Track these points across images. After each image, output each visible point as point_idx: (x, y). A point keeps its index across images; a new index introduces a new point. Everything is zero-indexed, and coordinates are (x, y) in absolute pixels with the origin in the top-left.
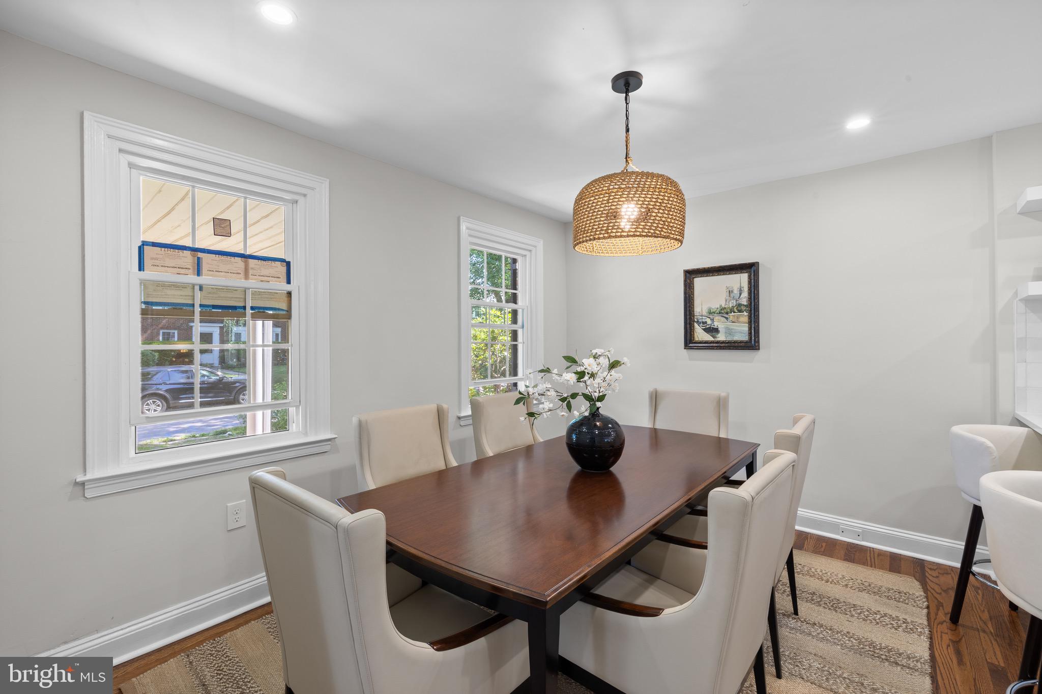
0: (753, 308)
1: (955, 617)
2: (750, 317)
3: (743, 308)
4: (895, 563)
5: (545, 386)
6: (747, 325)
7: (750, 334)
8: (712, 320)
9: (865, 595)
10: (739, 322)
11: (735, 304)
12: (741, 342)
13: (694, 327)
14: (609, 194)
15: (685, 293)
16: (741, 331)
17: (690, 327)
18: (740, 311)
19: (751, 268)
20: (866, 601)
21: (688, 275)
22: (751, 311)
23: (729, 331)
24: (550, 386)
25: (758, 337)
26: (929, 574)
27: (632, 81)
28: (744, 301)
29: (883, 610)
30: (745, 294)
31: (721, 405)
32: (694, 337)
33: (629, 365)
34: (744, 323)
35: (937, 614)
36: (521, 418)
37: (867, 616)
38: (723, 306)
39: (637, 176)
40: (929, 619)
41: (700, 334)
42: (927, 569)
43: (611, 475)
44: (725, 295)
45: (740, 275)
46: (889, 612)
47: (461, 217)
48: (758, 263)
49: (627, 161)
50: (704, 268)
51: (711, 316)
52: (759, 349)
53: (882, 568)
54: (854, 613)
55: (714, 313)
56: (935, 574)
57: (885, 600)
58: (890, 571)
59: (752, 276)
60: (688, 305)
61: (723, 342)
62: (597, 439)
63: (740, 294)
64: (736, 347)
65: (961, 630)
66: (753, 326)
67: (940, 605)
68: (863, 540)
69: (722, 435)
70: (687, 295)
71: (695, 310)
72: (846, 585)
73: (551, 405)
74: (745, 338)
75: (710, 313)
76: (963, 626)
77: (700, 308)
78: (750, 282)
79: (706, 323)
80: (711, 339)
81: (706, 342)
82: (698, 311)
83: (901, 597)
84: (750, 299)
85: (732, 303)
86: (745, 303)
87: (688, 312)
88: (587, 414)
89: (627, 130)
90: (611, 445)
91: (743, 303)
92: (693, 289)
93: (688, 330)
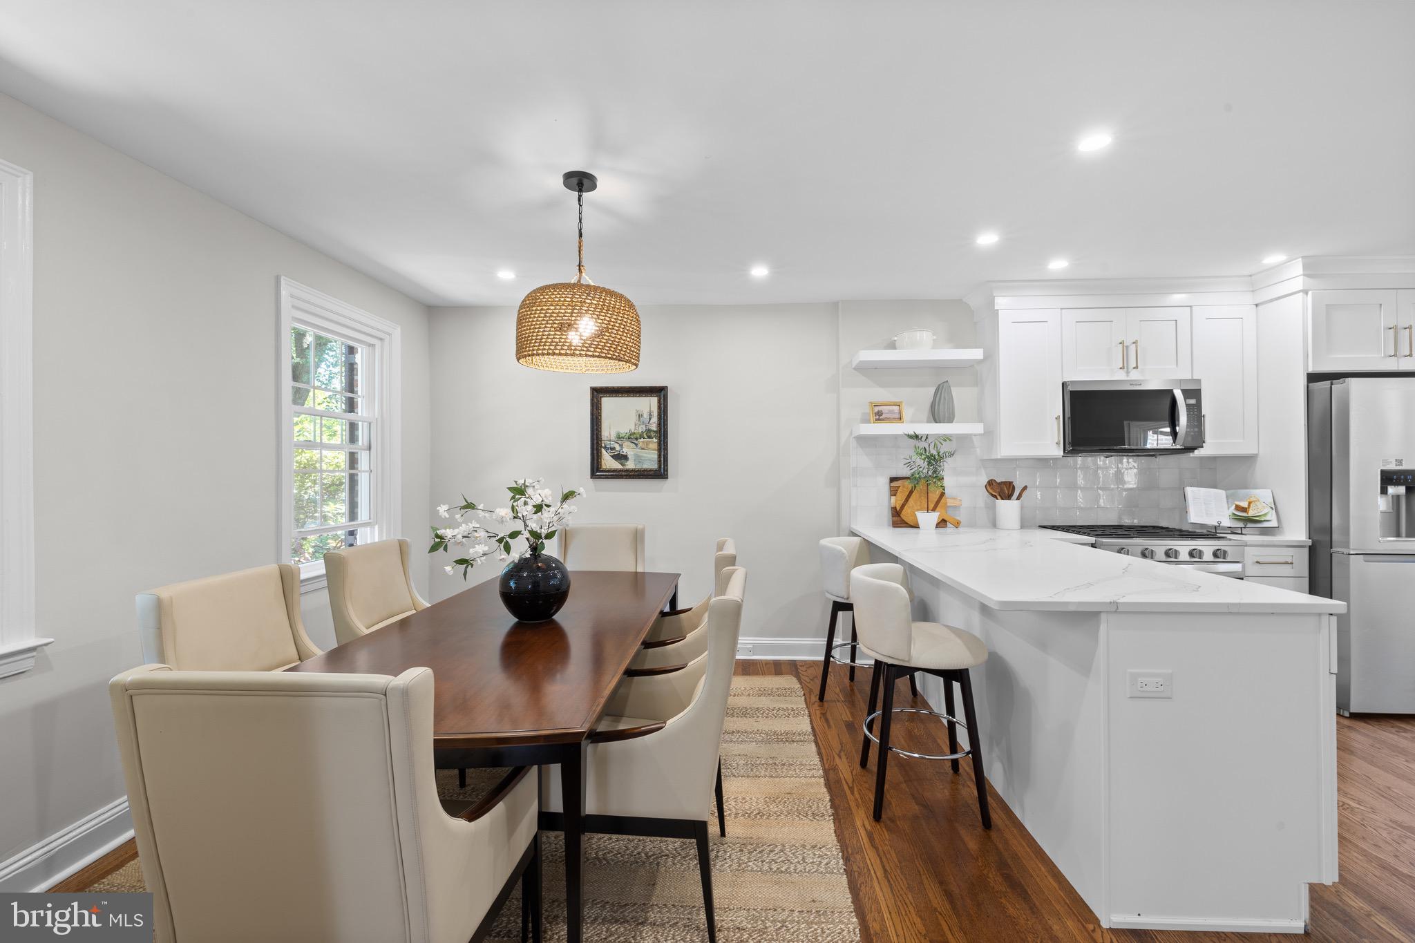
0: (662, 434)
1: (821, 698)
2: (659, 444)
3: (653, 434)
4: (777, 668)
5: (471, 526)
6: (656, 452)
7: (659, 461)
8: (621, 446)
9: (763, 698)
10: (649, 449)
11: (645, 429)
12: (651, 470)
13: (601, 453)
14: (572, 306)
15: (592, 414)
16: (649, 459)
17: (597, 454)
18: (650, 437)
19: (659, 392)
20: (764, 702)
21: (595, 393)
22: (660, 437)
23: (638, 459)
24: (478, 526)
25: (667, 465)
26: (801, 669)
27: (586, 182)
28: (654, 427)
29: (777, 706)
30: (655, 419)
31: (637, 538)
32: (601, 465)
33: (585, 496)
34: (654, 450)
35: (810, 698)
36: (446, 568)
37: (768, 713)
38: (633, 431)
39: (601, 292)
40: (806, 704)
41: (608, 462)
42: (798, 667)
43: (554, 623)
44: (634, 419)
45: (649, 398)
46: (782, 706)
47: (283, 278)
48: (667, 387)
49: (580, 269)
50: (613, 388)
51: (619, 442)
52: (667, 478)
53: (770, 674)
54: (758, 714)
55: (623, 438)
56: (804, 669)
57: (777, 698)
58: (776, 674)
59: (662, 400)
60: (595, 428)
61: (633, 471)
62: (542, 584)
63: (650, 419)
64: (645, 475)
65: (825, 703)
66: (662, 453)
67: (811, 691)
68: (754, 655)
69: (640, 570)
70: (594, 417)
71: (603, 434)
72: (749, 694)
73: (486, 548)
74: (655, 466)
75: (619, 438)
76: (827, 701)
77: (609, 432)
78: (659, 407)
79: (614, 449)
80: (620, 467)
81: (614, 471)
82: (606, 435)
83: (785, 693)
84: (659, 425)
85: (642, 429)
86: (655, 429)
87: (595, 436)
88: (528, 555)
89: (581, 235)
90: (557, 588)
91: (652, 429)
92: (601, 410)
93: (596, 457)
